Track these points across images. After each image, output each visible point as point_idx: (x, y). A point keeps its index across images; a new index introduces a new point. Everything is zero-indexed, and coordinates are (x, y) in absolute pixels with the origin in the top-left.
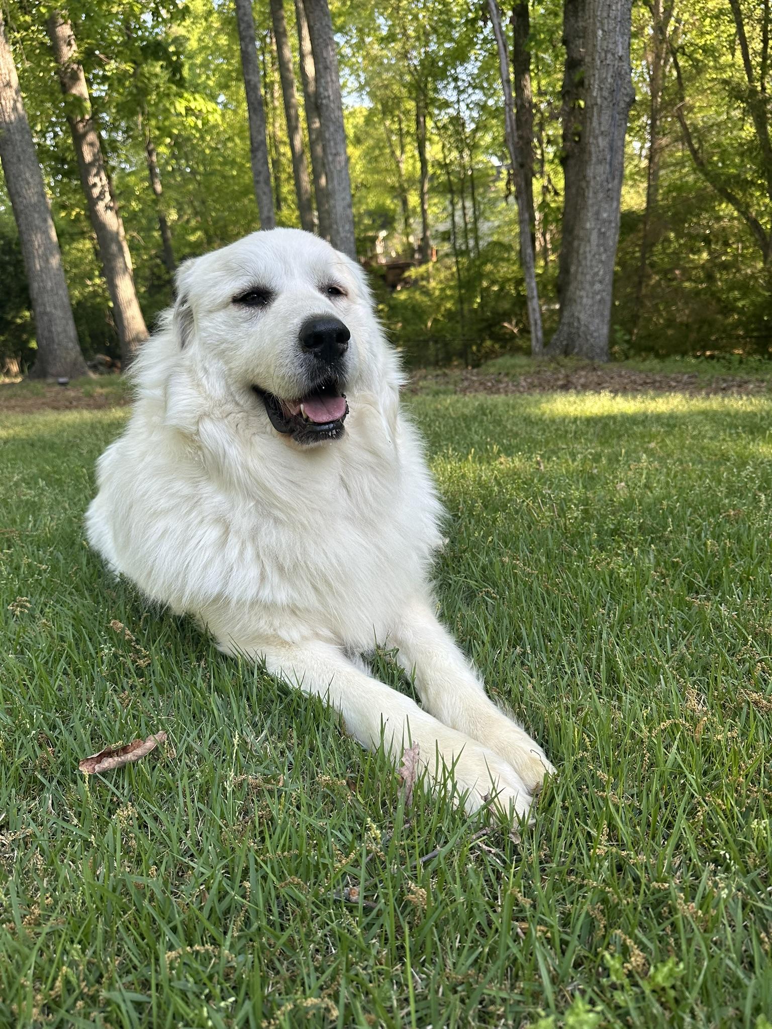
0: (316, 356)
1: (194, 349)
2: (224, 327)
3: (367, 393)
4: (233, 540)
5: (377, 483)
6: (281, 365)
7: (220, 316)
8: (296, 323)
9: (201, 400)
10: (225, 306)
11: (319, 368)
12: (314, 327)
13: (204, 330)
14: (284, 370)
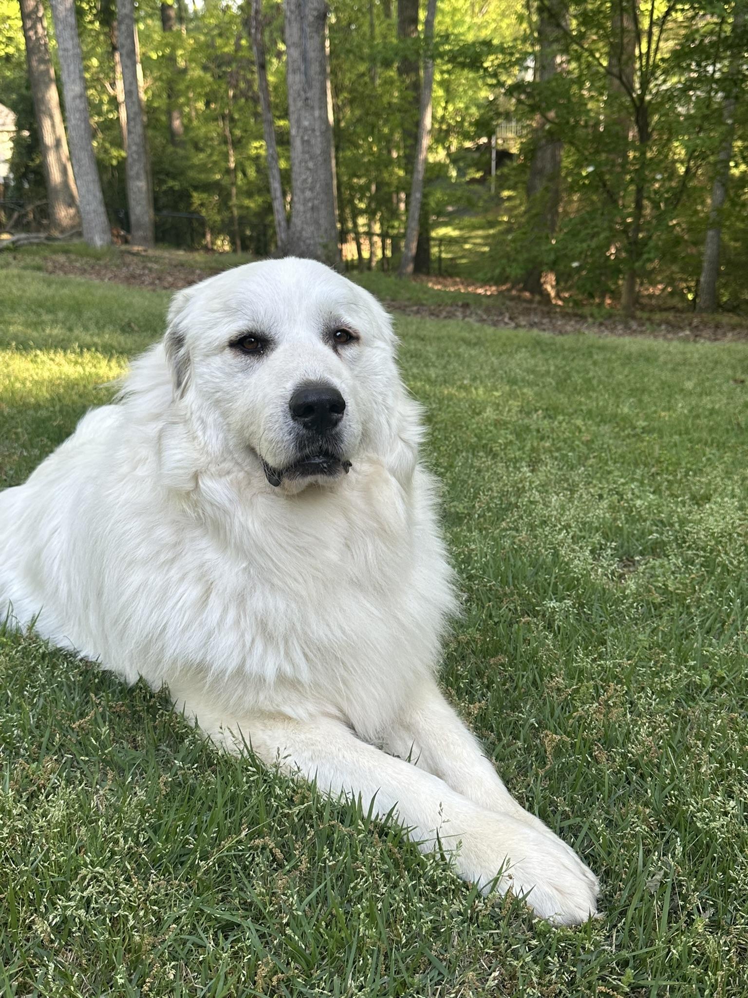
0: (305, 426)
1: (191, 396)
2: (220, 375)
3: (372, 455)
4: (215, 602)
5: (385, 549)
6: (270, 429)
7: (217, 361)
8: (289, 387)
9: (196, 455)
10: (221, 349)
11: (308, 439)
12: (306, 397)
13: (201, 376)
14: (272, 435)
